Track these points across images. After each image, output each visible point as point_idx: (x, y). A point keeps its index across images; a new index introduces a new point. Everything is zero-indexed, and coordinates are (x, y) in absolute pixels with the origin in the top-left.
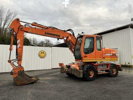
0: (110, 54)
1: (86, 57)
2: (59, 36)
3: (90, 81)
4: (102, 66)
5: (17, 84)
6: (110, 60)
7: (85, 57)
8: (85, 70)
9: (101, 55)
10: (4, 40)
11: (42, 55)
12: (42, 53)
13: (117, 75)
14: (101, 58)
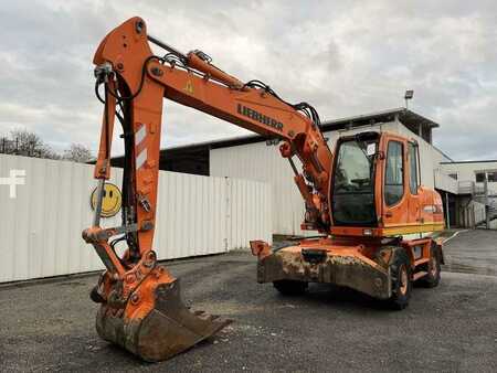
0: (432, 207)
1: (391, 216)
2: (280, 127)
4: (415, 250)
5: (152, 354)
9: (417, 209)
12: (105, 193)
14: (417, 220)
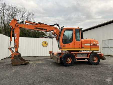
0: (90, 44)
1: (65, 46)
2: (46, 30)
3: (68, 66)
4: (82, 55)
5: (13, 64)
6: (90, 50)
7: (63, 46)
8: (63, 57)
9: (80, 44)
10: (26, 33)
11: (45, 45)
12: (44, 43)
13: (99, 63)
14: (79, 47)
